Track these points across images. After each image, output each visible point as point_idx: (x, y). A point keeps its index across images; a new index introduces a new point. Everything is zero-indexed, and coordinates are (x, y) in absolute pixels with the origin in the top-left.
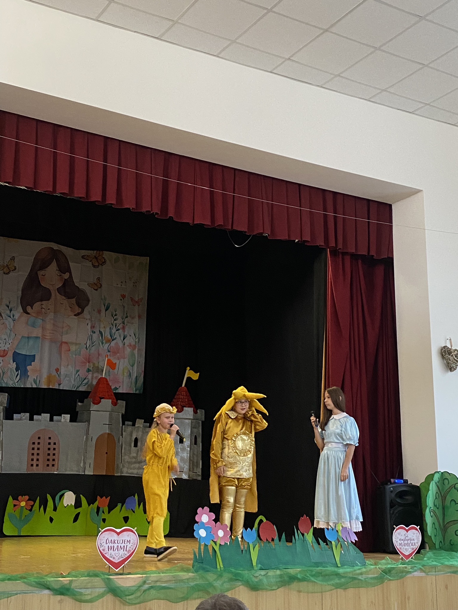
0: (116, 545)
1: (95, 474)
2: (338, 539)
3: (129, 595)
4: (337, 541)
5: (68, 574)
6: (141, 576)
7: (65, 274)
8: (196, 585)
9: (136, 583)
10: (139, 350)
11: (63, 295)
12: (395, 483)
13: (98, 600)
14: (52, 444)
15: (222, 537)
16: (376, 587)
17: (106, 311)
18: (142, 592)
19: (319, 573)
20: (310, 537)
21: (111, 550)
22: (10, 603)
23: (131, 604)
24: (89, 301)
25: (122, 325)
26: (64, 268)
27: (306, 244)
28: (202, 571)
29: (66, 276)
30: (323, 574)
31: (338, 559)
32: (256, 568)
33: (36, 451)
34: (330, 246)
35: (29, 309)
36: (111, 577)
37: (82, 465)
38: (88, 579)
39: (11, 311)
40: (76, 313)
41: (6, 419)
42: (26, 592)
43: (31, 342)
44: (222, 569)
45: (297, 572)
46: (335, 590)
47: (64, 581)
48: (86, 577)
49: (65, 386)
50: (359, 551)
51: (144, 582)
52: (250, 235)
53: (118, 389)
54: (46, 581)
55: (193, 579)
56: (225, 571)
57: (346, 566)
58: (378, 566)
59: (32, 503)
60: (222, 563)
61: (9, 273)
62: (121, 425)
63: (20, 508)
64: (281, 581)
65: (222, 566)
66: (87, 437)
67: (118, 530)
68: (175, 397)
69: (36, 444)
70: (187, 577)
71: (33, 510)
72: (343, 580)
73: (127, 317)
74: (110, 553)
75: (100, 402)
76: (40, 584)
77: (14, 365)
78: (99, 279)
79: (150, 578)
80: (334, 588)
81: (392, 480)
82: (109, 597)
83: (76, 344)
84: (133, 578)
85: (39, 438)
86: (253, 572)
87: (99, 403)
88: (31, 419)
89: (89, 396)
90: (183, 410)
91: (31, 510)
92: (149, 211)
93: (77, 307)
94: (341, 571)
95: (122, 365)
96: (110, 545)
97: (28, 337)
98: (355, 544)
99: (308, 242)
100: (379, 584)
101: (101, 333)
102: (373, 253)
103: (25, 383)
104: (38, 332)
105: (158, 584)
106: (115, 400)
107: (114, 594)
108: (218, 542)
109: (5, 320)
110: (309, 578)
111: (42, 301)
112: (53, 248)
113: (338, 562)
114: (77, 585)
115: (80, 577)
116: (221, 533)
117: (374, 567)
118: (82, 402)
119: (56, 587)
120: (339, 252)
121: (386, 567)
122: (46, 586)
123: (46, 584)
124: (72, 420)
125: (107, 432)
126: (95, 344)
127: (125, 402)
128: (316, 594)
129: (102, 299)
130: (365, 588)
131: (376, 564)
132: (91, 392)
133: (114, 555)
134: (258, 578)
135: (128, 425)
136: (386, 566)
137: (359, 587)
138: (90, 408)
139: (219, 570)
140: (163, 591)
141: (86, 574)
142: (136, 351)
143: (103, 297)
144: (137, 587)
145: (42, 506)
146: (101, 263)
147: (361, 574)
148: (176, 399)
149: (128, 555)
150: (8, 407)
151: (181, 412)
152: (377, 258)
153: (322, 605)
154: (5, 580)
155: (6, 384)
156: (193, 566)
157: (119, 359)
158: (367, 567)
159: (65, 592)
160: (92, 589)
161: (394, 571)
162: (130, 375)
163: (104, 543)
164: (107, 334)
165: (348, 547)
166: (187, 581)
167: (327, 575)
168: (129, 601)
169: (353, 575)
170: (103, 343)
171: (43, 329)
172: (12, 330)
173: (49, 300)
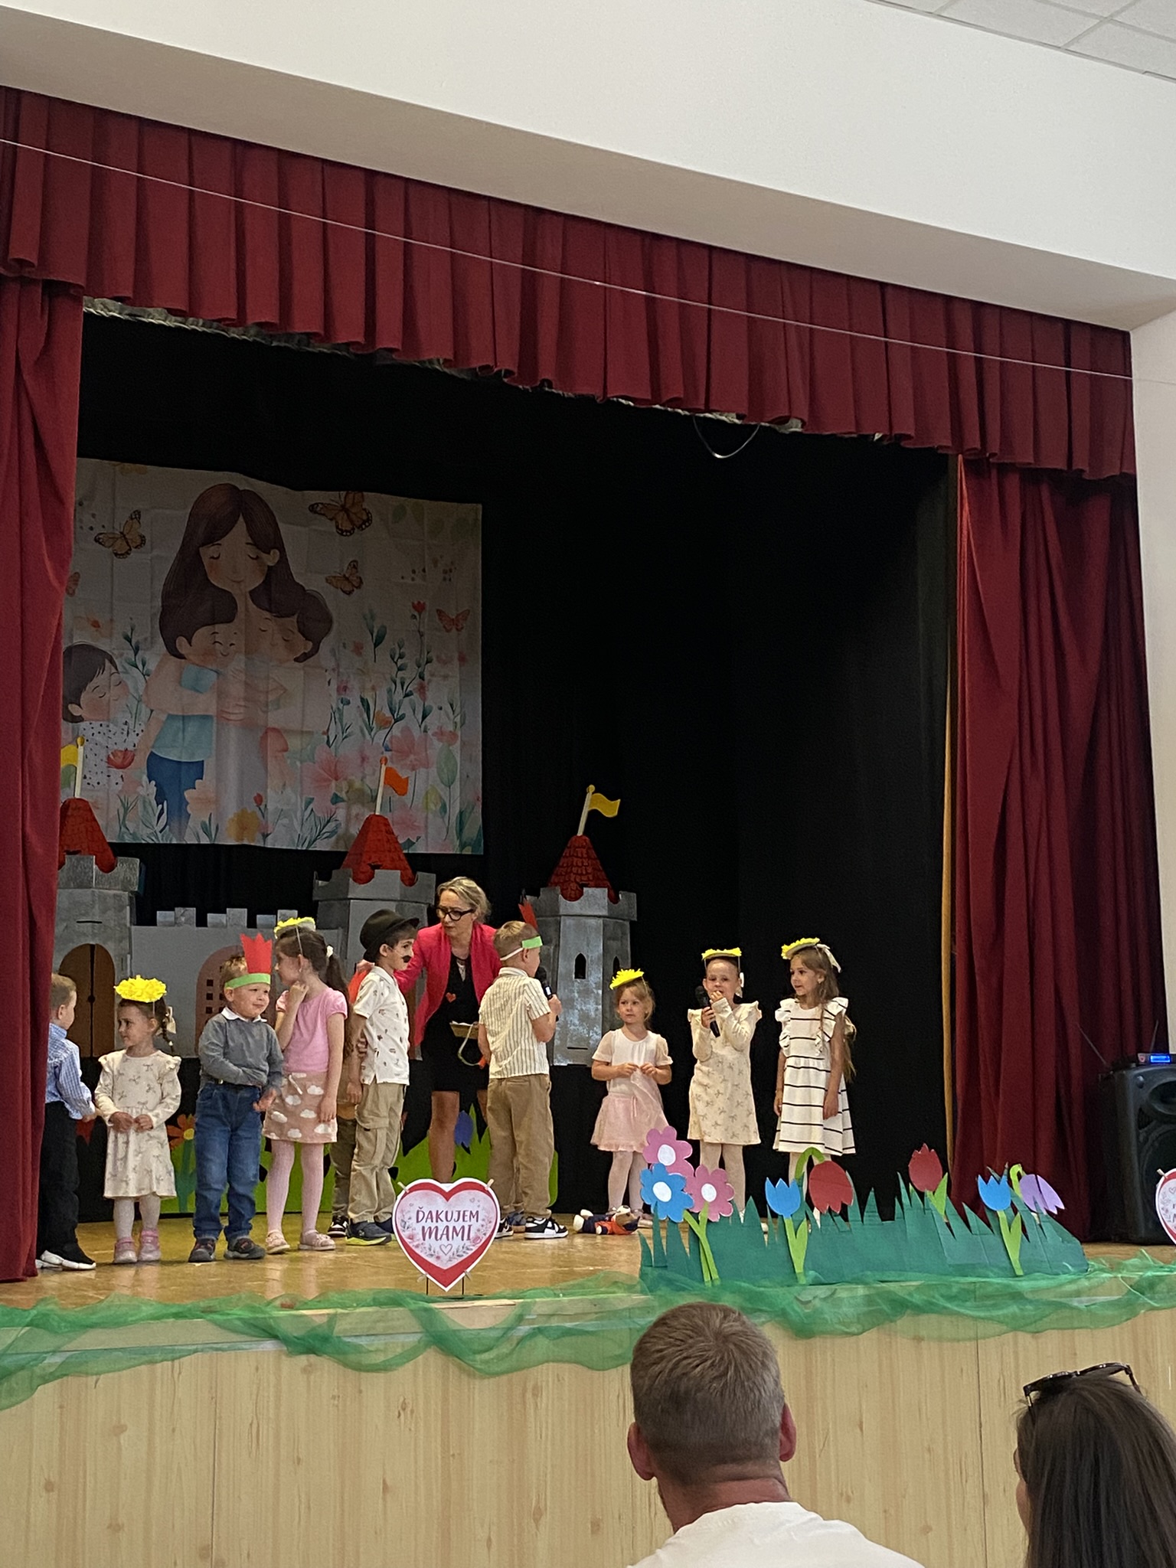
0: (441, 1226)
2: (1012, 1204)
3: (481, 1352)
4: (1011, 1210)
5: (320, 1300)
6: (511, 1302)
7: (269, 553)
9: (499, 1320)
10: (463, 744)
11: (263, 609)
12: (1148, 1063)
13: (405, 1363)
15: (712, 1202)
16: (1116, 1328)
17: (376, 645)
18: (515, 1342)
19: (968, 1291)
20: (939, 1200)
21: (430, 1237)
22: (180, 1373)
23: (487, 1374)
24: (331, 622)
25: (418, 680)
26: (267, 539)
27: (902, 444)
28: (664, 1288)
29: (272, 559)
30: (977, 1293)
31: (1014, 1256)
32: (803, 1280)
34: (966, 448)
35: (181, 643)
36: (434, 1306)
38: (377, 1312)
39: (136, 650)
40: (300, 654)
41: (138, 924)
42: (219, 1346)
43: (192, 728)
44: (718, 1283)
45: (912, 1289)
46: (1011, 1334)
47: (314, 1318)
48: (369, 1306)
49: (280, 839)
50: (1070, 1235)
51: (520, 1319)
52: (756, 426)
53: (414, 843)
54: (269, 1319)
55: (647, 1309)
56: (723, 1287)
57: (1037, 1274)
58: (1120, 1273)
60: (714, 1268)
61: (127, 553)
63: (181, 1146)
64: (870, 1312)
65: (715, 1276)
68: (562, 861)
70: (631, 1304)
72: (1029, 1307)
73: (427, 662)
74: (427, 1246)
75: (372, 877)
76: (256, 1326)
77: (152, 789)
78: (354, 565)
79: (535, 1308)
80: (1004, 1328)
81: (1142, 1057)
82: (432, 1358)
83: (302, 732)
84: (490, 1308)
86: (797, 1288)
87: (370, 880)
88: (201, 922)
89: (344, 864)
90: (581, 894)
92: (487, 367)
93: (303, 638)
94: (1025, 1285)
95: (422, 782)
96: (428, 1224)
97: (184, 717)
98: (1060, 1217)
99: (909, 437)
100: (1125, 1318)
101: (363, 701)
102: (1081, 463)
103: (181, 834)
104: (206, 704)
105: (554, 1323)
106: (410, 871)
107: (441, 1349)
108: (703, 1216)
109: (121, 675)
110: (941, 1305)
111: (213, 622)
112: (235, 487)
113: (1016, 1265)
114: (348, 1327)
115: (355, 1308)
116: (709, 1193)
117: (1111, 1276)
118: (326, 877)
119: (295, 1335)
120: (989, 463)
121: (1140, 1276)
122: (268, 1331)
123: (271, 1327)
126: (351, 732)
127: (433, 877)
128: (961, 1343)
129: (364, 617)
130: (1088, 1331)
131: (1112, 1269)
132: (345, 854)
133: (438, 1249)
134: (810, 1304)
136: (1141, 1273)
137: (1073, 1328)
138: (347, 893)
139: (709, 1284)
140: (566, 1340)
141: (369, 1300)
142: (456, 747)
143: (366, 612)
144: (501, 1333)
146: (357, 524)
147: (1078, 1294)
148: (562, 867)
149: (475, 1249)
150: (141, 893)
151: (576, 899)
152: (1092, 478)
153: (978, 1373)
154: (167, 1316)
155: (134, 835)
156: (643, 1275)
157: (413, 769)
158: (1091, 1275)
159: (317, 1344)
160: (388, 1337)
161: (1163, 1285)
162: (444, 808)
163: (411, 1221)
164: (380, 706)
165: (1040, 1225)
166: (628, 1314)
167: (988, 1297)
168: (482, 1367)
169: (1055, 1297)
170: (371, 730)
171: (219, 696)
172: (144, 698)
173: (230, 621)
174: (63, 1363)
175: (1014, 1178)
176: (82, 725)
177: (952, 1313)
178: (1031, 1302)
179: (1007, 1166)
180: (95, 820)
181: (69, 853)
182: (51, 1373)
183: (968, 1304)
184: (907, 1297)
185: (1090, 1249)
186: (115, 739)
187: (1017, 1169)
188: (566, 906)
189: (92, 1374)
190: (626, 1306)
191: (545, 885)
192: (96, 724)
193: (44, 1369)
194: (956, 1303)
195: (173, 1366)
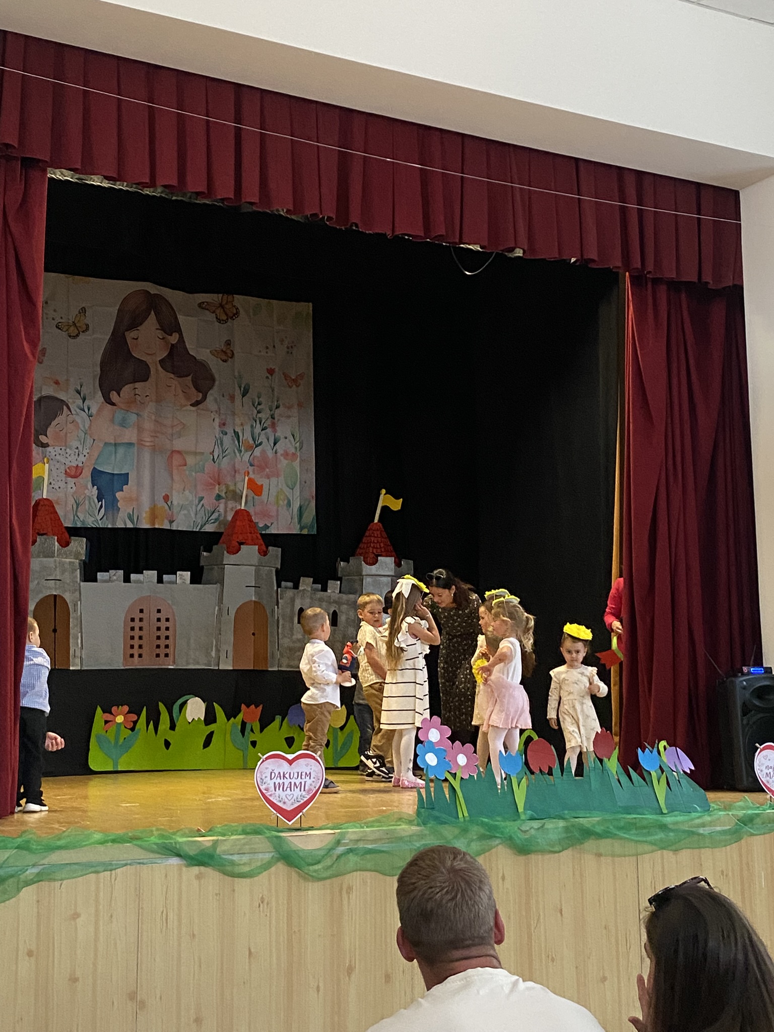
0: (287, 782)
1: (236, 668)
2: (660, 767)
3: (313, 864)
4: (660, 771)
5: (210, 830)
6: (332, 832)
7: (171, 335)
9: (324, 844)
10: (302, 461)
12: (749, 673)
13: (262, 872)
14: (163, 620)
15: (464, 766)
16: (727, 847)
17: (243, 396)
18: (335, 859)
19: (631, 824)
20: (613, 764)
21: (279, 789)
22: (115, 880)
23: (317, 878)
24: (213, 380)
25: (270, 420)
26: (170, 326)
27: (589, 266)
28: (433, 822)
29: (174, 339)
30: (638, 825)
31: (661, 800)
32: (523, 817)
33: (137, 633)
34: (631, 267)
35: (114, 396)
36: (282, 834)
37: (213, 654)
38: (244, 839)
39: (84, 400)
40: (193, 401)
41: (85, 581)
42: (141, 861)
43: (121, 451)
44: (467, 819)
45: (594, 822)
46: (659, 852)
47: (203, 843)
48: (240, 834)
49: (181, 524)
50: (697, 786)
51: (338, 843)
52: (494, 252)
53: (268, 527)
54: (175, 843)
55: (421, 836)
56: (471, 821)
57: (676, 813)
58: (729, 811)
59: (135, 717)
60: (466, 810)
61: (77, 335)
62: (275, 588)
63: (114, 727)
64: (567, 837)
65: (466, 814)
66: (220, 609)
67: (290, 757)
68: (364, 540)
69: (137, 620)
70: (411, 833)
71: (136, 729)
72: (672, 834)
73: (277, 407)
74: (277, 795)
75: (239, 550)
76: (165, 848)
77: (95, 491)
78: (228, 343)
79: (348, 836)
80: (654, 847)
81: (745, 669)
82: (281, 867)
83: (195, 454)
84: (319, 834)
85: (141, 611)
86: (519, 822)
87: (237, 552)
88: (127, 579)
89: (221, 541)
90: (377, 561)
91: (133, 729)
92: (315, 215)
93: (194, 389)
94: (668, 820)
95: (273, 487)
96: (278, 781)
97: (115, 444)
98: (692, 775)
99: (593, 261)
100: (733, 841)
101: (236, 433)
102: (708, 278)
103: (114, 522)
104: (130, 435)
105: (361, 845)
106: (264, 548)
107: (286, 862)
108: (459, 775)
109: (74, 416)
110: (614, 833)
111: (135, 382)
112: (148, 292)
113: (663, 806)
114: (226, 848)
115: (231, 836)
116: (462, 760)
117: (725, 813)
118: (209, 550)
119: (192, 853)
120: (646, 277)
121: (745, 814)
122: (174, 851)
123: (176, 848)
124: (195, 580)
125: (253, 599)
126: (228, 454)
127: (280, 549)
128: (627, 858)
129: (235, 378)
130: (711, 850)
131: (725, 809)
132: (220, 534)
134: (528, 833)
135: (286, 588)
136: (744, 812)
137: (700, 848)
138: (222, 561)
139: (461, 819)
140: (368, 856)
141: (240, 829)
142: (296, 464)
143: (236, 374)
144: (327, 851)
145: (152, 722)
146: (230, 316)
147: (703, 825)
148: (365, 543)
149: (308, 797)
150: (87, 561)
151: (375, 564)
152: (714, 288)
153: (638, 877)
154: (106, 842)
155: (83, 522)
156: (418, 813)
157: (269, 478)
158: (712, 813)
159: (206, 860)
160: (251, 855)
161: (758, 819)
162: (289, 504)
163: (267, 779)
164: (247, 436)
165: (679, 781)
166: (409, 839)
167: (644, 828)
168: (314, 874)
169: (689, 827)
170: (240, 451)
171: (138, 430)
172: (88, 432)
173: (146, 380)
174: (39, 872)
175: (661, 749)
176: (49, 449)
177: (621, 838)
178: (672, 831)
179: (657, 742)
180: (57, 513)
181: (39, 534)
182: (32, 879)
183: (632, 832)
184: (592, 828)
185: (711, 795)
186: (70, 459)
187: (663, 743)
188: (367, 569)
189: (57, 880)
190: (407, 834)
191: (353, 555)
192: (58, 449)
193: (26, 877)
194: (624, 831)
195: (111, 876)
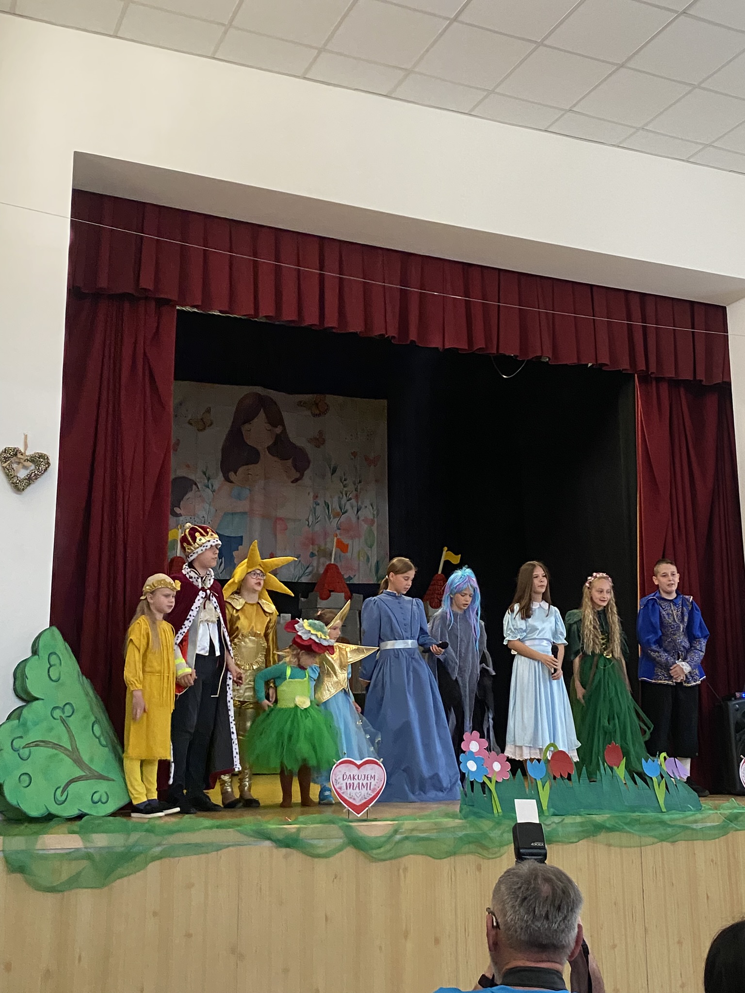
0: (356, 782)
2: (660, 773)
3: (375, 849)
4: (660, 777)
5: (295, 820)
6: (391, 823)
7: (277, 427)
8: (467, 835)
9: (385, 832)
10: (378, 526)
11: (274, 456)
12: (741, 698)
13: (335, 854)
15: (499, 772)
16: (717, 840)
17: (332, 474)
18: (393, 845)
19: (636, 820)
20: (621, 771)
21: (350, 788)
22: (221, 857)
23: (379, 860)
24: (309, 462)
25: (354, 492)
26: (276, 420)
27: (604, 368)
28: (473, 817)
29: (278, 430)
30: (641, 821)
31: (661, 801)
32: (546, 814)
34: (639, 369)
35: (232, 475)
36: (351, 824)
38: (321, 827)
39: (209, 479)
40: (294, 479)
42: (241, 843)
43: (236, 519)
44: (501, 814)
45: (606, 818)
46: (660, 843)
47: (289, 830)
48: (318, 823)
51: (396, 832)
52: (524, 360)
53: (352, 579)
54: (267, 829)
55: (462, 828)
56: (504, 816)
57: (673, 811)
58: (719, 811)
60: (500, 807)
61: (204, 429)
64: (583, 831)
65: (500, 810)
68: (431, 587)
70: (453, 825)
72: (669, 830)
73: (360, 482)
74: (349, 793)
75: (330, 596)
78: (320, 433)
79: (403, 826)
80: (656, 840)
81: (738, 694)
82: (350, 852)
83: (294, 520)
84: (380, 826)
86: (543, 818)
87: (328, 598)
89: (315, 590)
92: (382, 335)
93: (295, 471)
94: (666, 817)
95: (356, 546)
96: (349, 781)
97: (232, 514)
99: (607, 365)
100: (721, 835)
101: (327, 504)
102: (701, 376)
105: (415, 834)
106: (349, 593)
107: (355, 847)
108: (494, 780)
109: (201, 492)
110: (621, 827)
111: (247, 464)
112: (259, 394)
113: (663, 806)
114: (307, 834)
115: (311, 825)
117: (714, 812)
118: (306, 597)
119: (280, 837)
120: (651, 377)
121: (731, 812)
122: (267, 836)
123: (267, 833)
126: (320, 520)
128: (632, 848)
129: (326, 459)
130: (702, 841)
131: (716, 809)
132: (316, 584)
133: (354, 795)
134: (550, 826)
137: (693, 840)
138: (316, 605)
139: (496, 815)
140: (421, 843)
141: (318, 820)
142: (375, 527)
143: (327, 457)
144: (387, 838)
146: (322, 411)
147: (696, 822)
148: (430, 590)
149: (373, 795)
152: (706, 384)
153: (641, 863)
156: (461, 810)
157: (352, 538)
158: (703, 812)
159: (291, 843)
160: (327, 840)
162: (368, 558)
163: (340, 780)
164: (335, 505)
165: (676, 786)
166: (453, 830)
167: (647, 824)
168: (376, 856)
169: (684, 823)
170: (330, 518)
171: (250, 502)
172: (212, 504)
173: (257, 463)
174: (161, 852)
176: (181, 518)
177: (627, 831)
178: (670, 826)
182: (156, 856)
183: (636, 828)
184: (603, 823)
189: (177, 857)
190: (451, 826)
192: (187, 517)
193: (152, 854)
194: (629, 826)
195: (218, 854)
